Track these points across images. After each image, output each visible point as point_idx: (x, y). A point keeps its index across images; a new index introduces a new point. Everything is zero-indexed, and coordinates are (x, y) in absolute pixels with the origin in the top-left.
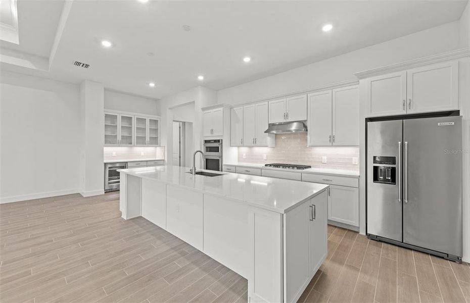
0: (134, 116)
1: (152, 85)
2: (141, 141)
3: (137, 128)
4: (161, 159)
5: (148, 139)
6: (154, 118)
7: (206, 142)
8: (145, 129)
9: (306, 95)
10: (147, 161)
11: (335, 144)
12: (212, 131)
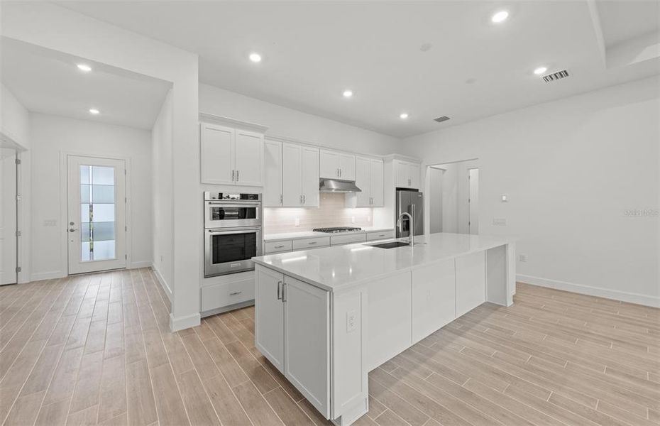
11: (372, 205)
12: (235, 175)
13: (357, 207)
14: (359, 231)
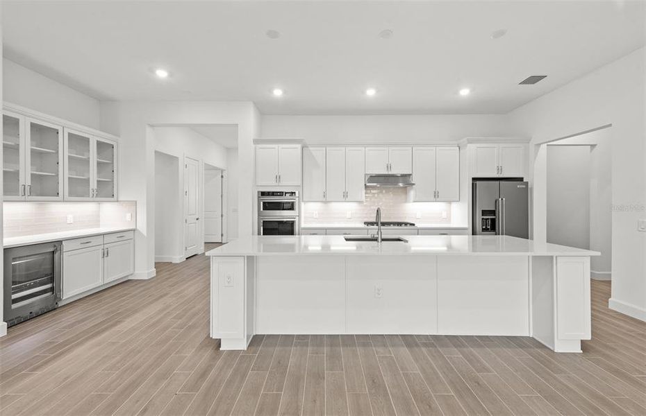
0: (66, 127)
1: (162, 74)
2: (79, 190)
3: (69, 157)
4: (131, 228)
5: (93, 185)
6: (106, 138)
7: (263, 194)
8: (87, 161)
9: (411, 148)
10: (104, 234)
11: (438, 199)
12: (278, 178)
13: (414, 202)
14: (412, 227)
